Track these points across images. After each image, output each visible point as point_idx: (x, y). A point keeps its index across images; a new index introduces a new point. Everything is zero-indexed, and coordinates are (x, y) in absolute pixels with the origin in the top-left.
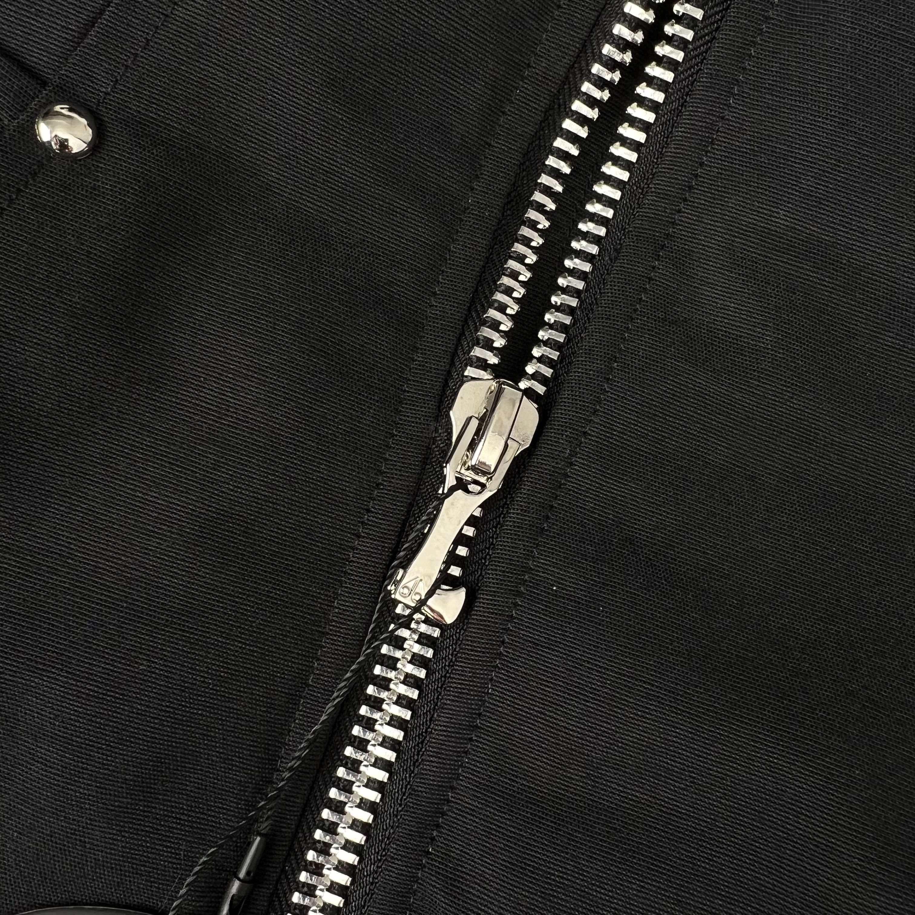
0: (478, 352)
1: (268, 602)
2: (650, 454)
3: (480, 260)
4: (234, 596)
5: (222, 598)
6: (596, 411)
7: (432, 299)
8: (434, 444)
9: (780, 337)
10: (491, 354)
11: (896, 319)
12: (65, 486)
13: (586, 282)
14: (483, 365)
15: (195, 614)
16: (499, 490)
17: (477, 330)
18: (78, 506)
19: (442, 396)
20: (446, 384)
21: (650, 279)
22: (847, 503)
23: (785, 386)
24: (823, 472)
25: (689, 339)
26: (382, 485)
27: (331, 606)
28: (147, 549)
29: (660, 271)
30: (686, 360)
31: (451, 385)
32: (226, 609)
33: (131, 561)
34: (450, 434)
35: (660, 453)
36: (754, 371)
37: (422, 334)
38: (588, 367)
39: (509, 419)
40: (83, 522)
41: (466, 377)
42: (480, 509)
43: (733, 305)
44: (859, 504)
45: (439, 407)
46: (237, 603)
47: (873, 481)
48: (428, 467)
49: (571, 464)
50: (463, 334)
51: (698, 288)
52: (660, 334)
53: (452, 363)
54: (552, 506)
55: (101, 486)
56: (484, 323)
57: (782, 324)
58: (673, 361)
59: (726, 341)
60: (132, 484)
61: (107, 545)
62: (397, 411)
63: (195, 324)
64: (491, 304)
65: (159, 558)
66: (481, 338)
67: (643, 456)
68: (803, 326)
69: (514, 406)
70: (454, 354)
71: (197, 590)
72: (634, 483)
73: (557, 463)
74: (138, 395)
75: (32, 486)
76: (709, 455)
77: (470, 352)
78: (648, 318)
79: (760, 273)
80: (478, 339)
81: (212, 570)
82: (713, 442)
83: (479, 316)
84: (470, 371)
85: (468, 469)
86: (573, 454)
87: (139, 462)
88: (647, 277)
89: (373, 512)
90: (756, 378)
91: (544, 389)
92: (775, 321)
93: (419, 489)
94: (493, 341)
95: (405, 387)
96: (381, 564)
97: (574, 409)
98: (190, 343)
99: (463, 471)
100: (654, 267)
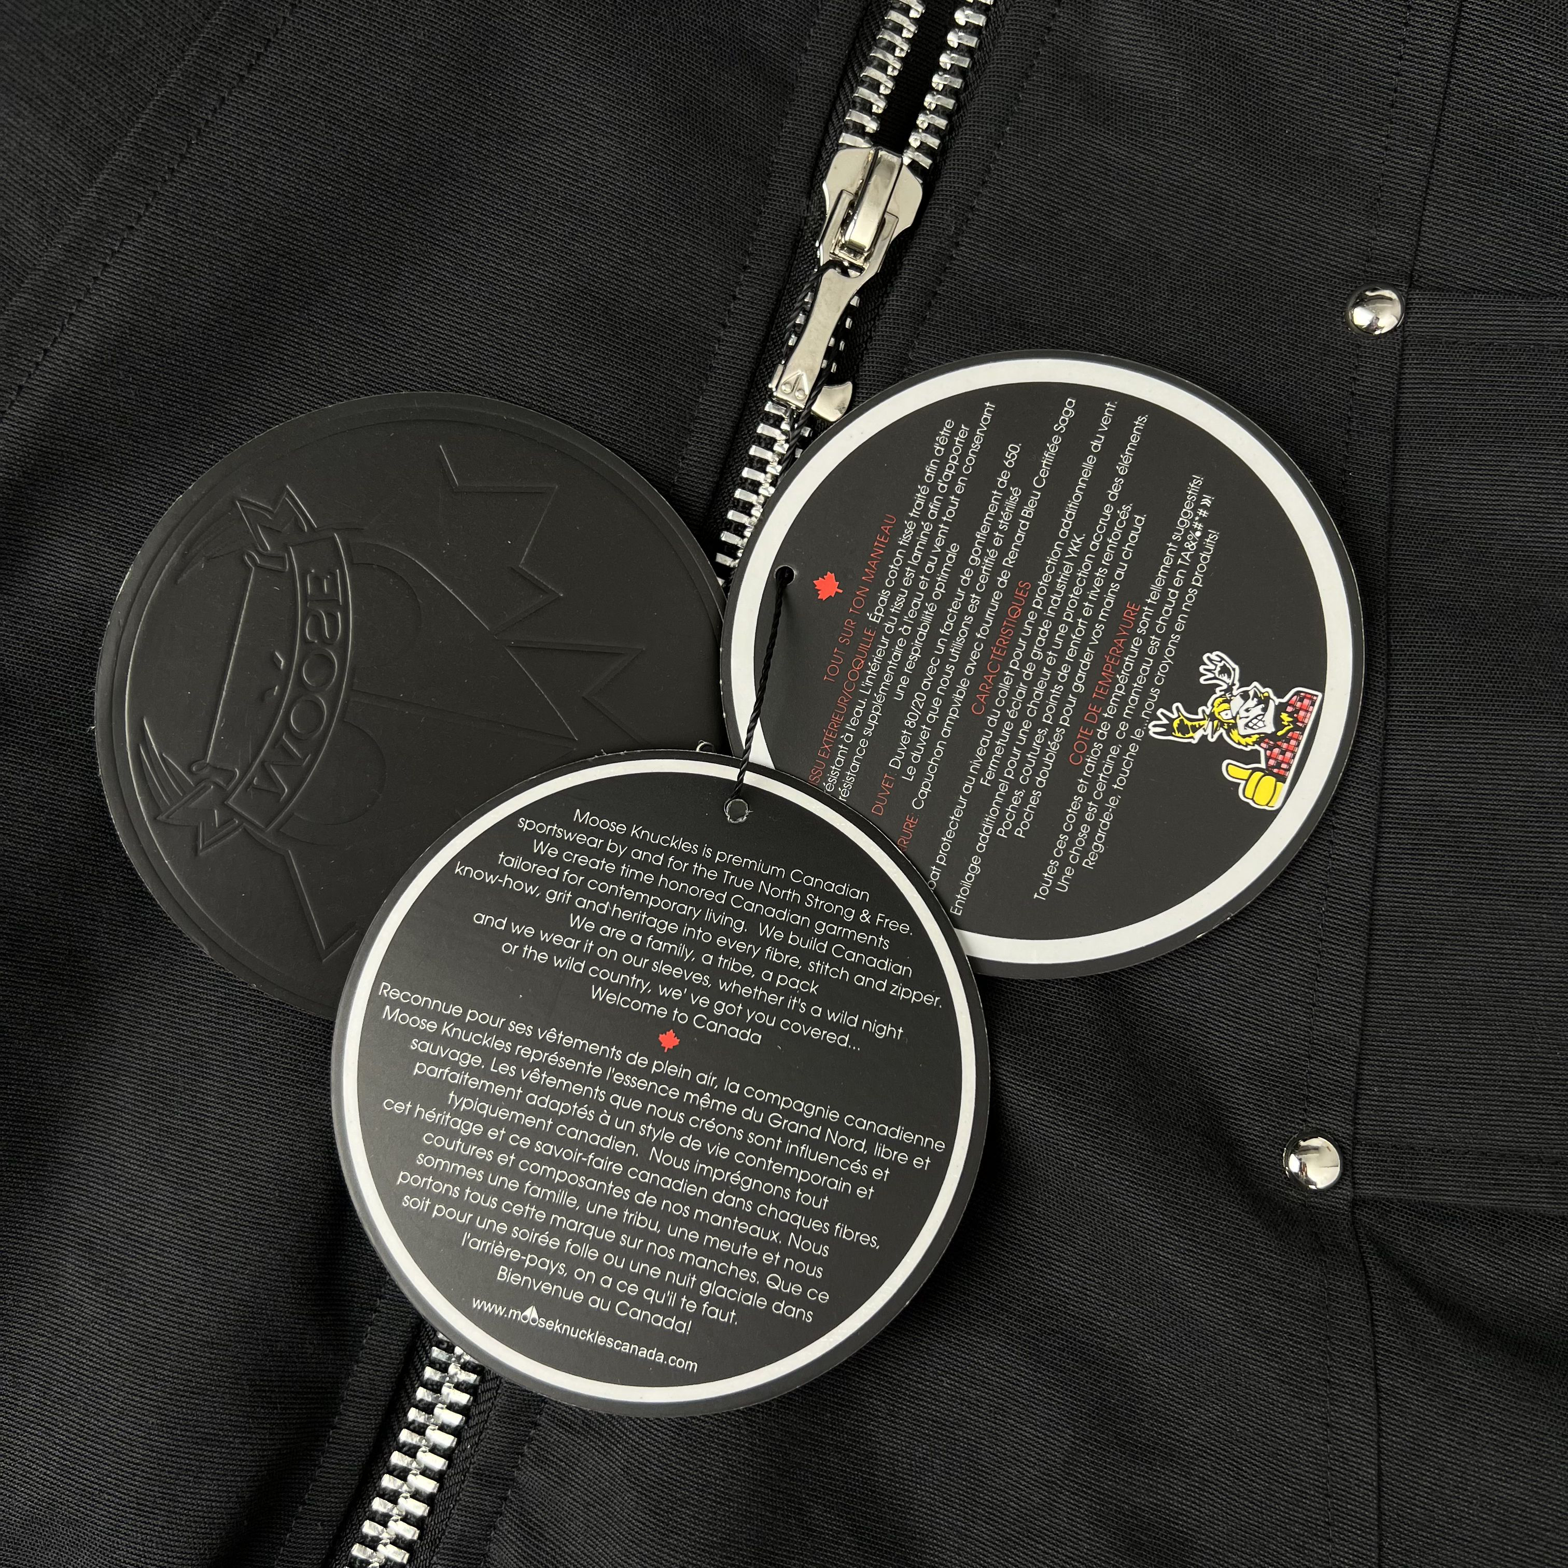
0: (855, 116)
1: (630, 390)
2: (1044, 230)
3: (857, 11)
4: (594, 381)
5: (582, 382)
6: (984, 182)
7: (803, 55)
8: (806, 224)
9: (1189, 88)
10: (869, 118)
11: (1319, 63)
12: (414, 252)
13: (979, 38)
14: (859, 130)
15: (555, 397)
16: (877, 274)
17: (853, 92)
18: (428, 275)
19: (815, 170)
20: (818, 156)
21: (1049, 29)
22: (1260, 281)
23: (1193, 145)
24: (1237, 247)
25: (1090, 96)
26: (750, 268)
27: (695, 401)
28: (503, 325)
29: (1061, 19)
30: (1085, 119)
31: (824, 156)
32: (587, 394)
33: (487, 337)
34: (824, 212)
35: (1056, 230)
36: (1160, 128)
37: (791, 96)
38: (976, 132)
39: (886, 187)
40: (435, 293)
41: (842, 144)
42: (856, 298)
43: (1139, 54)
44: (1273, 283)
45: (812, 182)
46: (598, 388)
47: (1291, 257)
48: (799, 251)
49: (957, 244)
50: (837, 97)
51: (1103, 38)
52: (1057, 91)
53: (826, 131)
54: (936, 293)
55: (452, 254)
56: (862, 83)
57: (1192, 73)
58: (1070, 121)
59: (1131, 97)
60: (485, 253)
61: (462, 319)
62: (766, 186)
63: (548, 69)
64: (869, 62)
65: (516, 335)
66: (858, 100)
67: (1036, 233)
68: (1215, 75)
69: (892, 173)
70: (829, 119)
71: (557, 372)
72: (1026, 265)
73: (941, 243)
74: (489, 150)
75: (382, 251)
76: (1110, 230)
77: (844, 116)
78: (1045, 74)
79: (1171, 15)
80: (854, 102)
81: (571, 351)
82: (1115, 216)
83: (856, 76)
84: (846, 138)
85: (842, 248)
86: (959, 232)
87: (490, 228)
88: (1046, 28)
89: (739, 299)
90: (1161, 136)
91: (930, 162)
92: (1184, 70)
93: (789, 276)
94: (872, 104)
95: (773, 158)
96: (749, 357)
97: (960, 180)
98: (543, 92)
99: (837, 252)
100: (1054, 15)
